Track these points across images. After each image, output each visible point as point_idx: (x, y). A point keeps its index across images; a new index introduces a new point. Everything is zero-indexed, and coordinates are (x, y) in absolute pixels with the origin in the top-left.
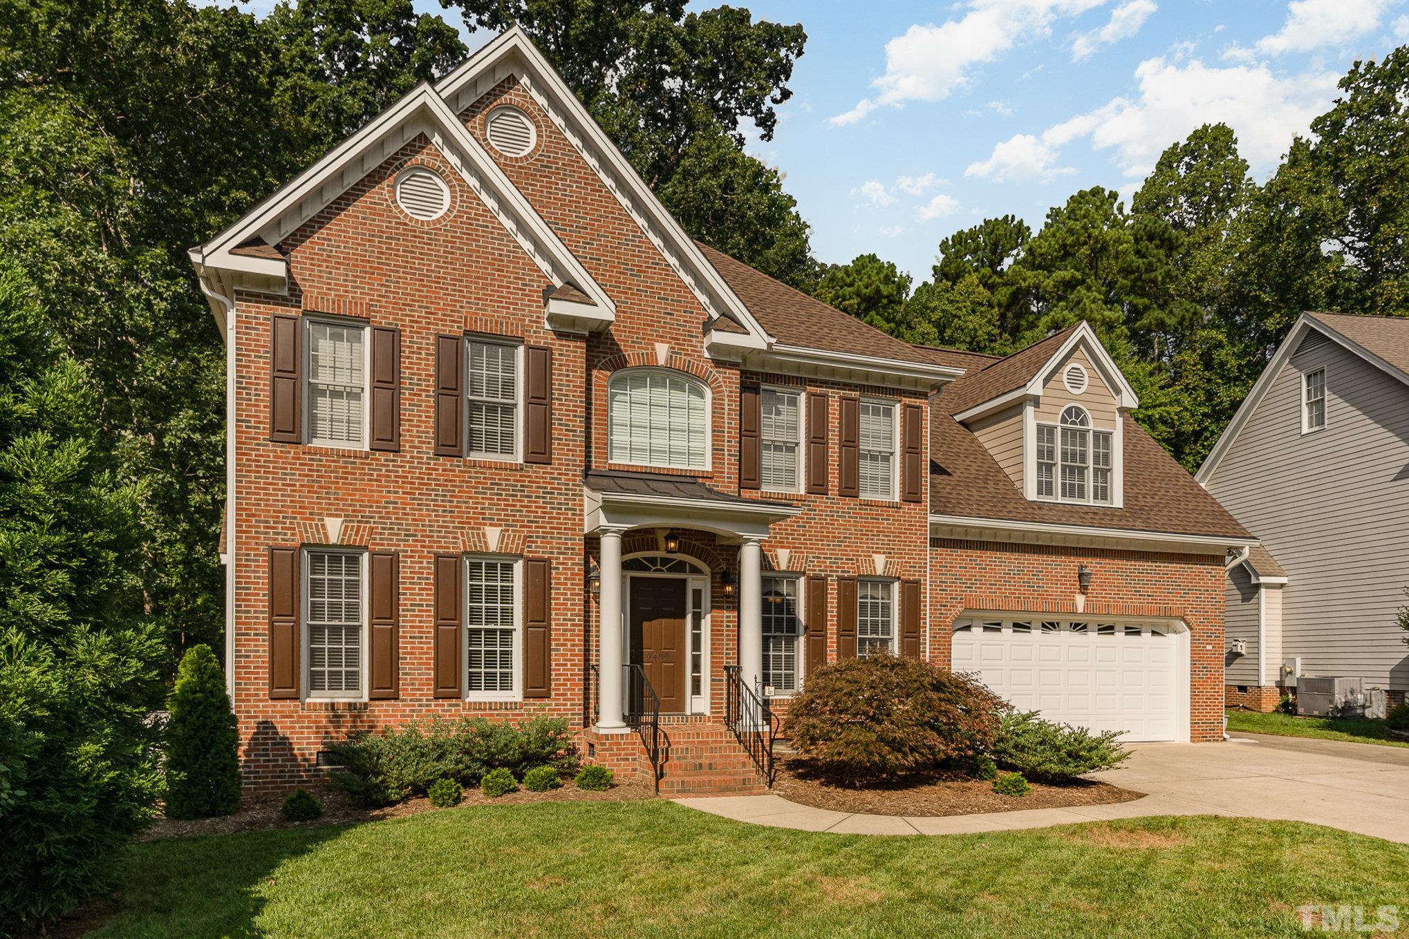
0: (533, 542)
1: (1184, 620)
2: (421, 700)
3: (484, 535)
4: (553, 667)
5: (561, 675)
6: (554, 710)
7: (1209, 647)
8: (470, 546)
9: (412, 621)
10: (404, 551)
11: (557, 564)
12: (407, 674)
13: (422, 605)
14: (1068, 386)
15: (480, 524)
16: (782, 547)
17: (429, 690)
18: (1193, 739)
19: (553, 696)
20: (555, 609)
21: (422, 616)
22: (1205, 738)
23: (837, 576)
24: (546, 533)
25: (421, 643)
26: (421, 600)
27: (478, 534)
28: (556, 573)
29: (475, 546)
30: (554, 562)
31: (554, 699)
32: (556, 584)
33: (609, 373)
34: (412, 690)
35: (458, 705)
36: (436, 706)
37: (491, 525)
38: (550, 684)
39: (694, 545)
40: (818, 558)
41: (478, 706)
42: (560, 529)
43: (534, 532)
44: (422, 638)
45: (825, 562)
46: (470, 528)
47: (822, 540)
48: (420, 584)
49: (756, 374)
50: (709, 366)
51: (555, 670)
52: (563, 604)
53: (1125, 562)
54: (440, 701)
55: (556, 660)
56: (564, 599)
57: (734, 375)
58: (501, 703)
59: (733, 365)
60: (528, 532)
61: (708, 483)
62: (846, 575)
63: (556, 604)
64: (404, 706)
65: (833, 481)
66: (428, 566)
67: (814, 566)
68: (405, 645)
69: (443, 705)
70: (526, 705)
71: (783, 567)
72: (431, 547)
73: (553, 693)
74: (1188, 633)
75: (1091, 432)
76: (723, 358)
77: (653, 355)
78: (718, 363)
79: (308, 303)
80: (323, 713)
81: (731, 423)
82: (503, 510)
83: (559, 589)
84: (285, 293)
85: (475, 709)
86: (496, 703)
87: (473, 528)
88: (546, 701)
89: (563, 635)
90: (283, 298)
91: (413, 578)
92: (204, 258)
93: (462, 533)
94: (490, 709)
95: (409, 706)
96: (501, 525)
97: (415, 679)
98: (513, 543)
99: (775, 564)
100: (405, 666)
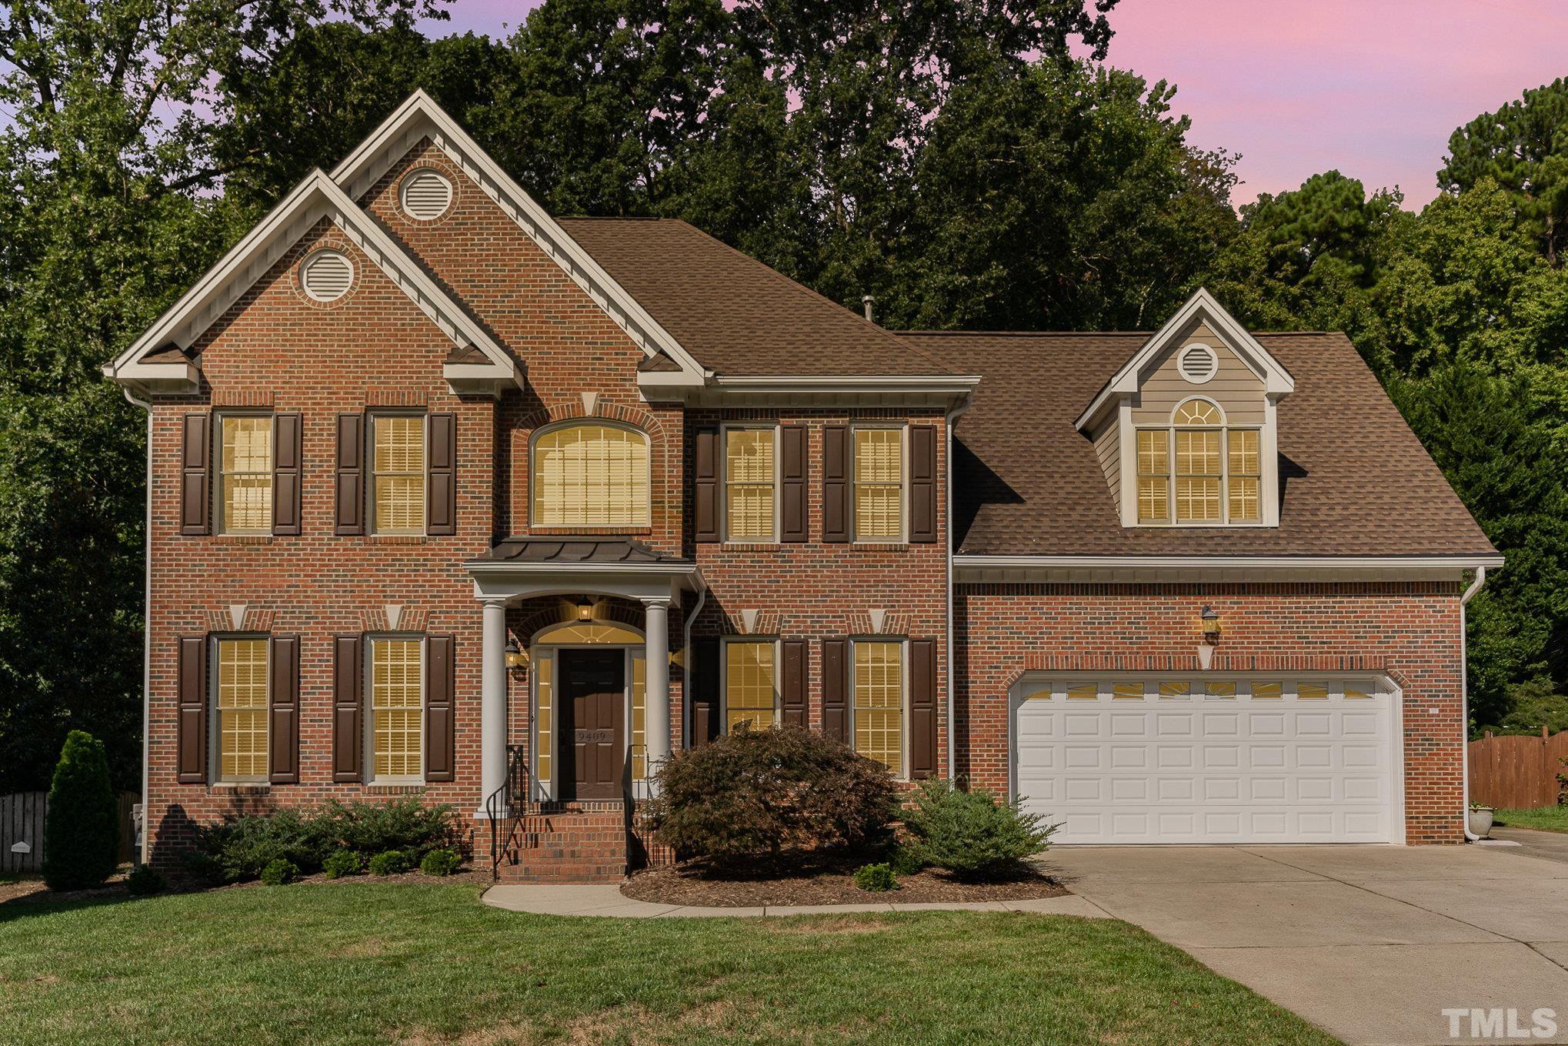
0: (436, 618)
1: (1388, 674)
2: (321, 784)
3: (384, 613)
4: (457, 749)
5: (465, 757)
6: (459, 794)
7: (1435, 711)
8: (370, 625)
9: (312, 704)
10: (305, 634)
11: (462, 639)
12: (307, 758)
13: (322, 688)
14: (1185, 375)
15: (381, 602)
16: (748, 607)
17: (328, 774)
18: (1410, 840)
19: (457, 780)
20: (459, 688)
21: (322, 699)
22: (1429, 839)
23: (821, 637)
24: (451, 607)
25: (321, 726)
26: (321, 682)
27: (378, 613)
28: (462, 650)
29: (375, 625)
30: (458, 637)
31: (459, 783)
32: (461, 660)
33: (529, 431)
34: (312, 774)
35: (358, 790)
36: (336, 790)
37: (392, 602)
38: (454, 768)
40: (795, 617)
41: (379, 791)
42: (466, 602)
43: (436, 607)
44: (321, 721)
45: (805, 622)
46: (370, 607)
47: (800, 596)
48: (321, 666)
49: (715, 411)
50: (646, 411)
51: (460, 752)
52: (468, 682)
53: (1280, 599)
54: (340, 786)
55: (460, 741)
56: (470, 677)
57: (677, 417)
58: (401, 788)
59: (673, 406)
60: (431, 607)
61: (644, 540)
62: (833, 635)
63: (460, 682)
64: (305, 790)
65: (816, 525)
66: (327, 646)
67: (790, 627)
68: (306, 729)
69: (343, 790)
70: (429, 789)
71: (750, 628)
72: (332, 628)
73: (457, 776)
74: (1399, 693)
75: (1225, 430)
76: (660, 400)
77: (580, 405)
78: (656, 406)
79: (216, 399)
80: (227, 797)
81: (674, 472)
82: (405, 586)
83: (464, 666)
84: (196, 392)
85: (375, 794)
86: (396, 787)
87: (374, 607)
88: (450, 785)
89: (468, 715)
90: (195, 397)
91: (313, 661)
92: (115, 372)
93: (362, 612)
94: (391, 793)
95: (309, 790)
96: (402, 602)
97: (315, 763)
98: (414, 620)
99: (739, 628)
100: (305, 750)
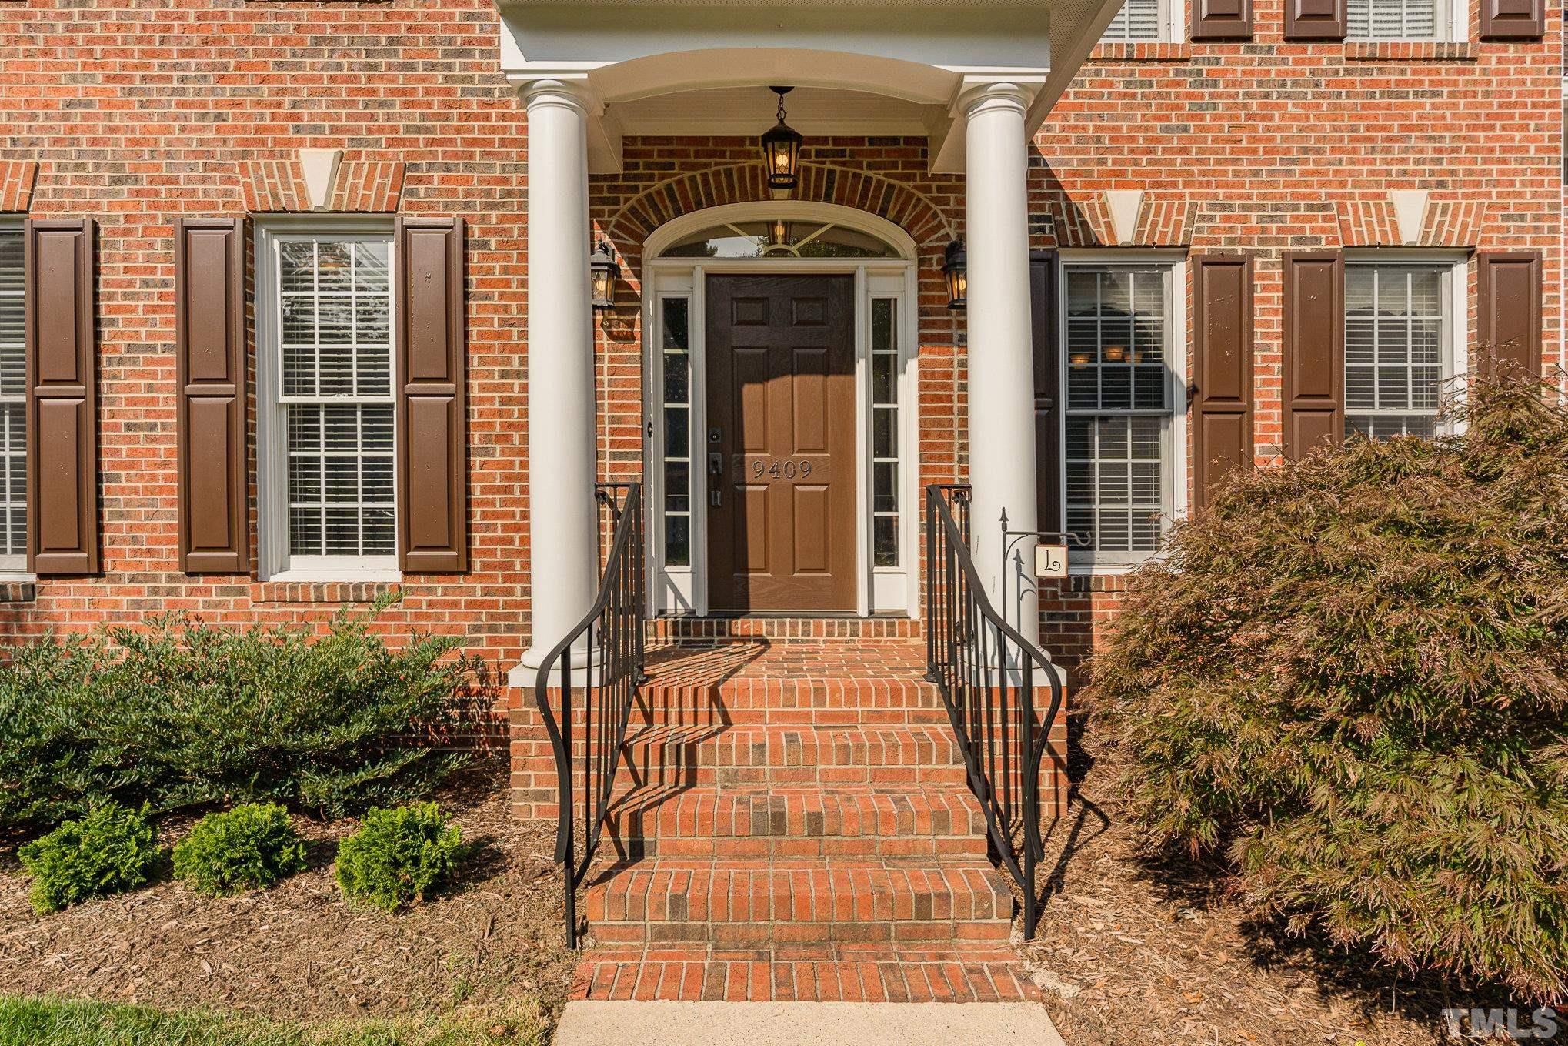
0: (419, 180)
2: (155, 578)
3: (297, 169)
4: (477, 495)
5: (496, 515)
6: (481, 604)
8: (263, 197)
9: (130, 388)
10: (109, 219)
11: (485, 232)
12: (121, 515)
13: (152, 348)
15: (289, 142)
16: (1120, 186)
17: (169, 553)
19: (477, 569)
20: (480, 348)
21: (154, 375)
23: (1283, 254)
24: (456, 155)
25: (154, 440)
26: (149, 335)
27: (282, 168)
28: (484, 257)
29: (275, 197)
30: (475, 229)
31: (481, 578)
32: (482, 283)
34: (135, 553)
35: (242, 591)
36: (191, 592)
37: (315, 144)
38: (469, 541)
39: (868, 180)
40: (1223, 207)
41: (292, 594)
42: (491, 143)
43: (421, 155)
44: (153, 427)
45: (1246, 219)
46: (262, 155)
47: (1235, 161)
48: (149, 296)
51: (483, 503)
52: (498, 335)
54: (201, 582)
55: (483, 478)
56: (503, 322)
58: (344, 587)
60: (408, 155)
62: (1308, 249)
63: (481, 335)
64: (118, 592)
66: (162, 249)
67: (1212, 229)
68: (116, 446)
69: (208, 591)
70: (411, 590)
71: (1125, 234)
72: (174, 206)
73: (477, 562)
82: (344, 103)
83: (488, 297)
85: (282, 601)
86: (333, 586)
87: (272, 155)
88: (461, 581)
89: (501, 413)
91: (131, 283)
93: (243, 166)
94: (320, 601)
95: (127, 592)
96: (339, 143)
97: (141, 528)
98: (368, 185)
99: (1100, 231)
100: (116, 500)
